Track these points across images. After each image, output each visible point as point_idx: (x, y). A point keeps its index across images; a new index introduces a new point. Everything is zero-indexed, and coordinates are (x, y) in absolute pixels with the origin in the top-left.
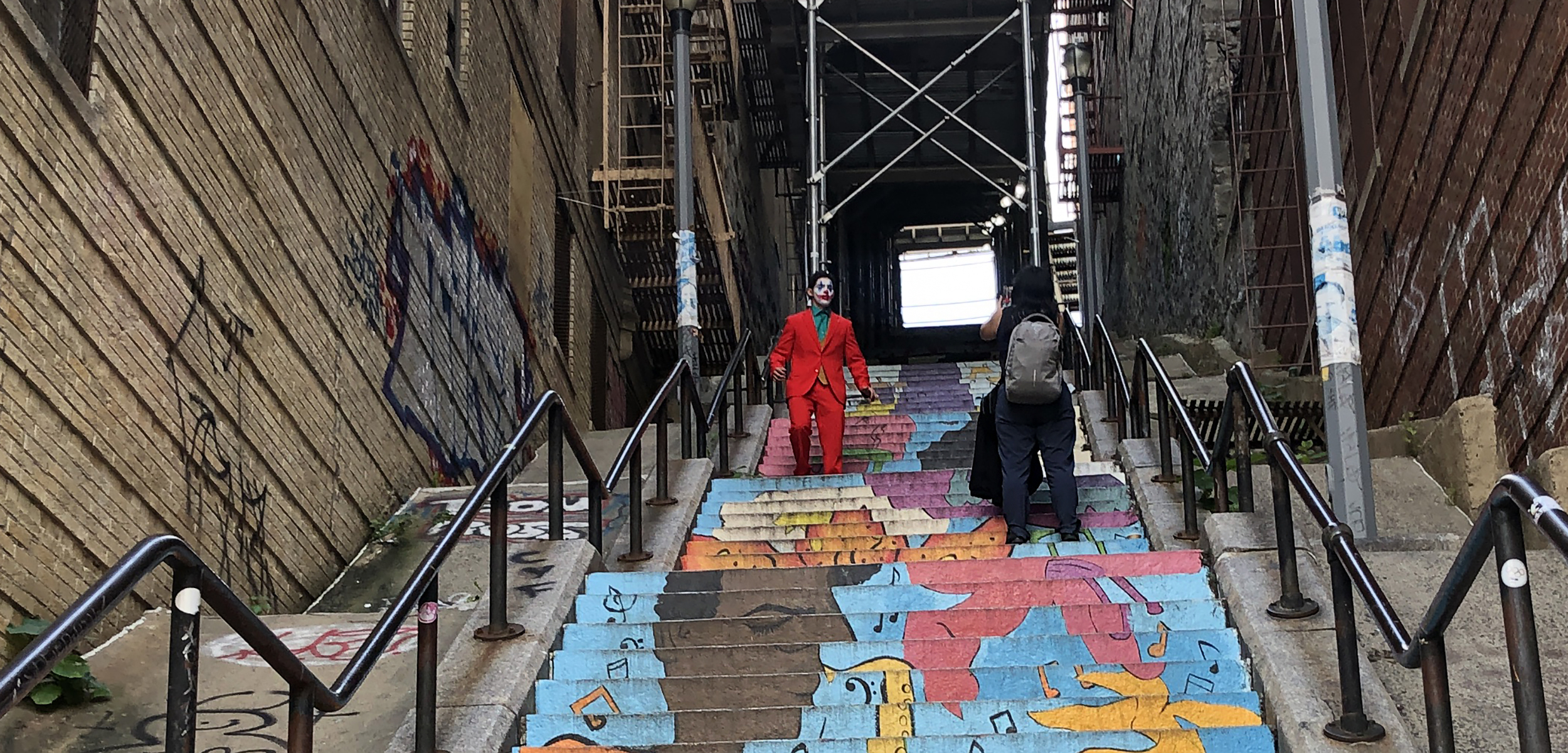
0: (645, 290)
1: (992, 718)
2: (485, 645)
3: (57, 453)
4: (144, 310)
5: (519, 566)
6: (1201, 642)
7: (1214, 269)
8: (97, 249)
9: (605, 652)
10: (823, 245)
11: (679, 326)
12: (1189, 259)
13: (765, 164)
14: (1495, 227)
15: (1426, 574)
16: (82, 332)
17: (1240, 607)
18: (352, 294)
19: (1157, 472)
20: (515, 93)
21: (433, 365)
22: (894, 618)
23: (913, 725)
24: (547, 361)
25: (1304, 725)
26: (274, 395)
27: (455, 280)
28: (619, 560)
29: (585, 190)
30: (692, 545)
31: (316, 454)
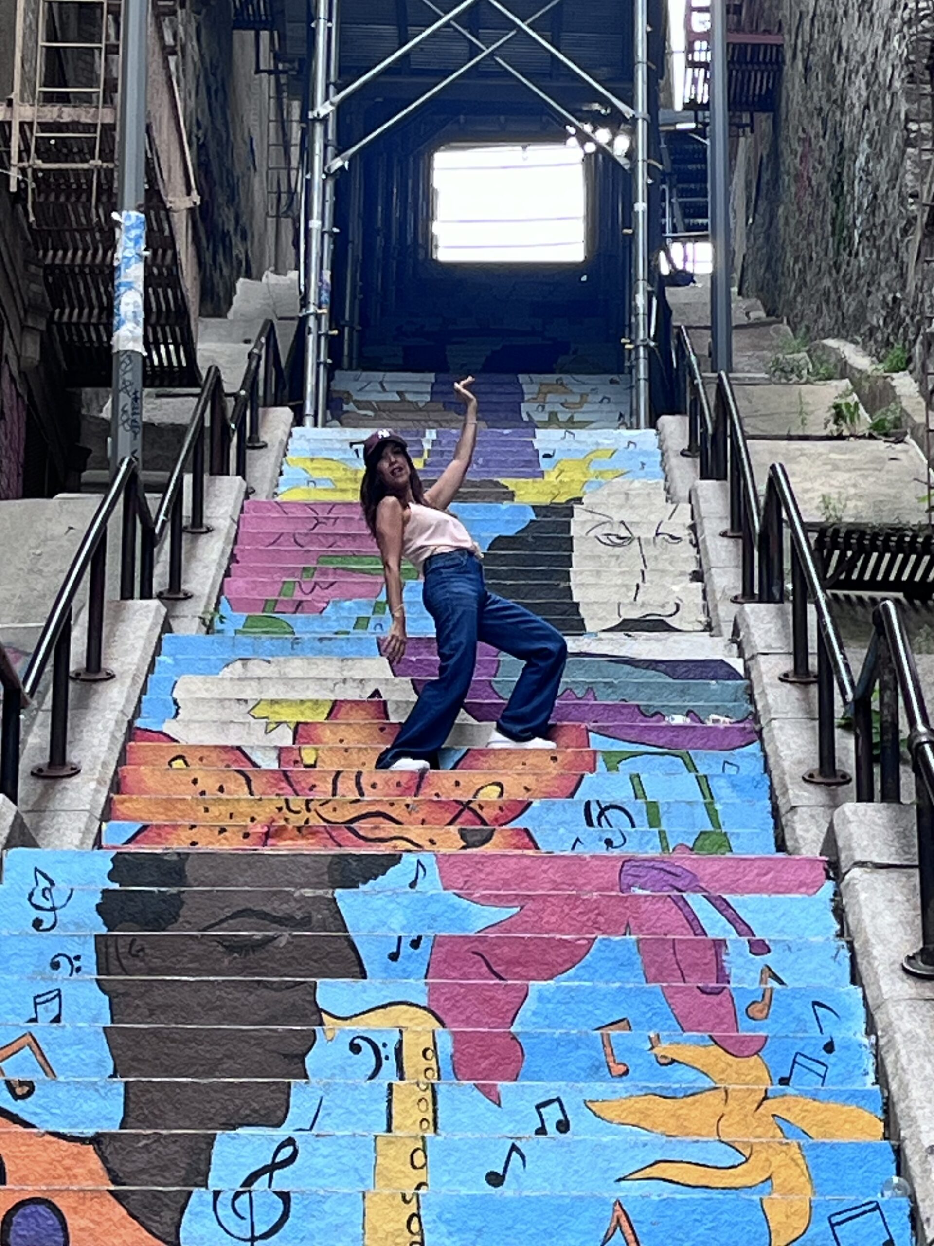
0: (61, 266)
1: (538, 1107)
6: (815, 1003)
7: (902, 269)
9: (30, 976)
10: (328, 205)
11: (115, 351)
12: (868, 239)
22: (416, 944)
23: (435, 1111)
28: (32, 774)
30: (136, 747)
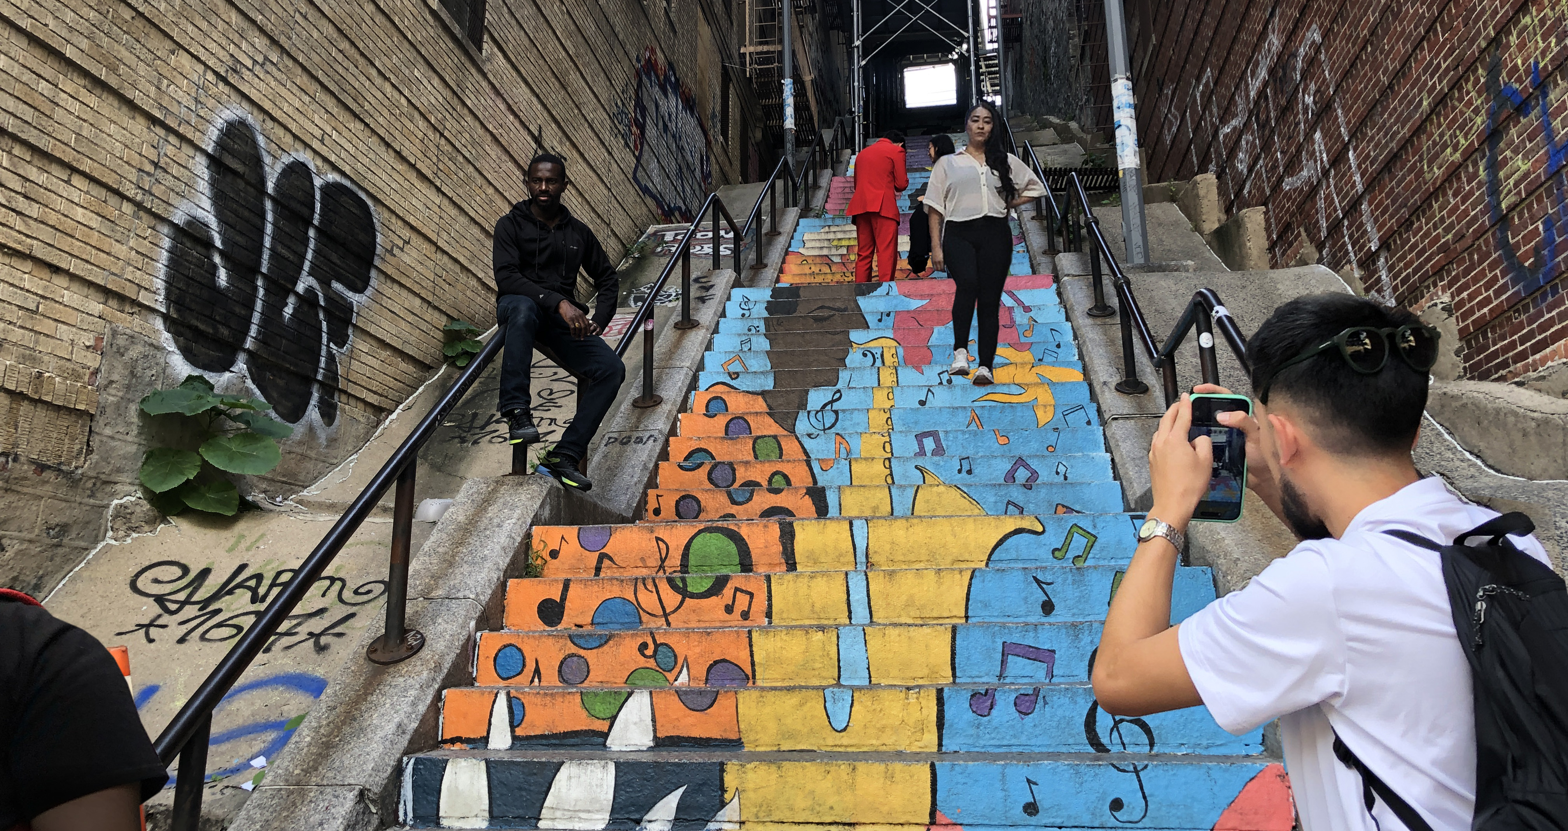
0: (768, 106)
1: (939, 375)
2: (679, 332)
3: (468, 236)
4: (511, 156)
5: (698, 285)
6: (1051, 330)
7: (1070, 84)
8: (487, 129)
9: (739, 335)
10: (861, 78)
11: (785, 130)
12: (1057, 77)
13: (832, 28)
14: (1215, 84)
15: (1174, 288)
16: (481, 173)
17: (1073, 311)
18: (616, 131)
19: (1034, 214)
20: (700, 14)
21: (658, 161)
22: (888, 315)
23: (897, 379)
24: (718, 149)
25: (1105, 383)
26: (577, 189)
27: (670, 115)
28: (750, 268)
29: (736, 55)
30: (789, 258)
31: (599, 216)
